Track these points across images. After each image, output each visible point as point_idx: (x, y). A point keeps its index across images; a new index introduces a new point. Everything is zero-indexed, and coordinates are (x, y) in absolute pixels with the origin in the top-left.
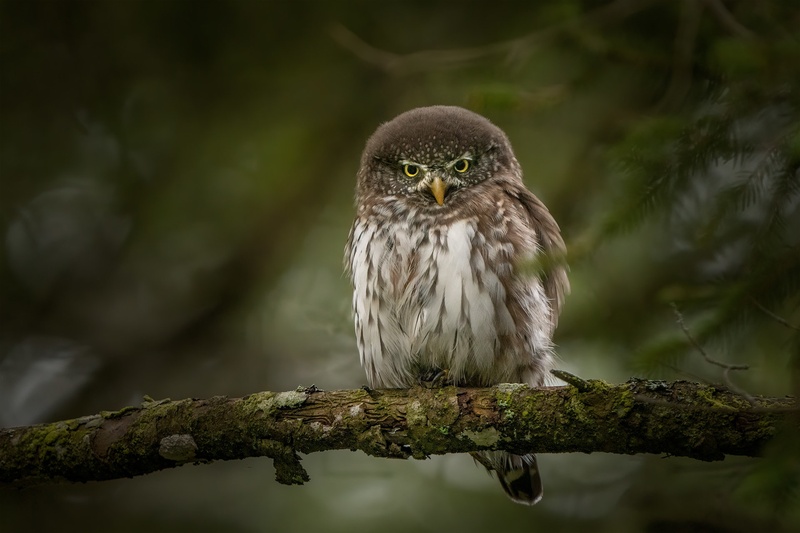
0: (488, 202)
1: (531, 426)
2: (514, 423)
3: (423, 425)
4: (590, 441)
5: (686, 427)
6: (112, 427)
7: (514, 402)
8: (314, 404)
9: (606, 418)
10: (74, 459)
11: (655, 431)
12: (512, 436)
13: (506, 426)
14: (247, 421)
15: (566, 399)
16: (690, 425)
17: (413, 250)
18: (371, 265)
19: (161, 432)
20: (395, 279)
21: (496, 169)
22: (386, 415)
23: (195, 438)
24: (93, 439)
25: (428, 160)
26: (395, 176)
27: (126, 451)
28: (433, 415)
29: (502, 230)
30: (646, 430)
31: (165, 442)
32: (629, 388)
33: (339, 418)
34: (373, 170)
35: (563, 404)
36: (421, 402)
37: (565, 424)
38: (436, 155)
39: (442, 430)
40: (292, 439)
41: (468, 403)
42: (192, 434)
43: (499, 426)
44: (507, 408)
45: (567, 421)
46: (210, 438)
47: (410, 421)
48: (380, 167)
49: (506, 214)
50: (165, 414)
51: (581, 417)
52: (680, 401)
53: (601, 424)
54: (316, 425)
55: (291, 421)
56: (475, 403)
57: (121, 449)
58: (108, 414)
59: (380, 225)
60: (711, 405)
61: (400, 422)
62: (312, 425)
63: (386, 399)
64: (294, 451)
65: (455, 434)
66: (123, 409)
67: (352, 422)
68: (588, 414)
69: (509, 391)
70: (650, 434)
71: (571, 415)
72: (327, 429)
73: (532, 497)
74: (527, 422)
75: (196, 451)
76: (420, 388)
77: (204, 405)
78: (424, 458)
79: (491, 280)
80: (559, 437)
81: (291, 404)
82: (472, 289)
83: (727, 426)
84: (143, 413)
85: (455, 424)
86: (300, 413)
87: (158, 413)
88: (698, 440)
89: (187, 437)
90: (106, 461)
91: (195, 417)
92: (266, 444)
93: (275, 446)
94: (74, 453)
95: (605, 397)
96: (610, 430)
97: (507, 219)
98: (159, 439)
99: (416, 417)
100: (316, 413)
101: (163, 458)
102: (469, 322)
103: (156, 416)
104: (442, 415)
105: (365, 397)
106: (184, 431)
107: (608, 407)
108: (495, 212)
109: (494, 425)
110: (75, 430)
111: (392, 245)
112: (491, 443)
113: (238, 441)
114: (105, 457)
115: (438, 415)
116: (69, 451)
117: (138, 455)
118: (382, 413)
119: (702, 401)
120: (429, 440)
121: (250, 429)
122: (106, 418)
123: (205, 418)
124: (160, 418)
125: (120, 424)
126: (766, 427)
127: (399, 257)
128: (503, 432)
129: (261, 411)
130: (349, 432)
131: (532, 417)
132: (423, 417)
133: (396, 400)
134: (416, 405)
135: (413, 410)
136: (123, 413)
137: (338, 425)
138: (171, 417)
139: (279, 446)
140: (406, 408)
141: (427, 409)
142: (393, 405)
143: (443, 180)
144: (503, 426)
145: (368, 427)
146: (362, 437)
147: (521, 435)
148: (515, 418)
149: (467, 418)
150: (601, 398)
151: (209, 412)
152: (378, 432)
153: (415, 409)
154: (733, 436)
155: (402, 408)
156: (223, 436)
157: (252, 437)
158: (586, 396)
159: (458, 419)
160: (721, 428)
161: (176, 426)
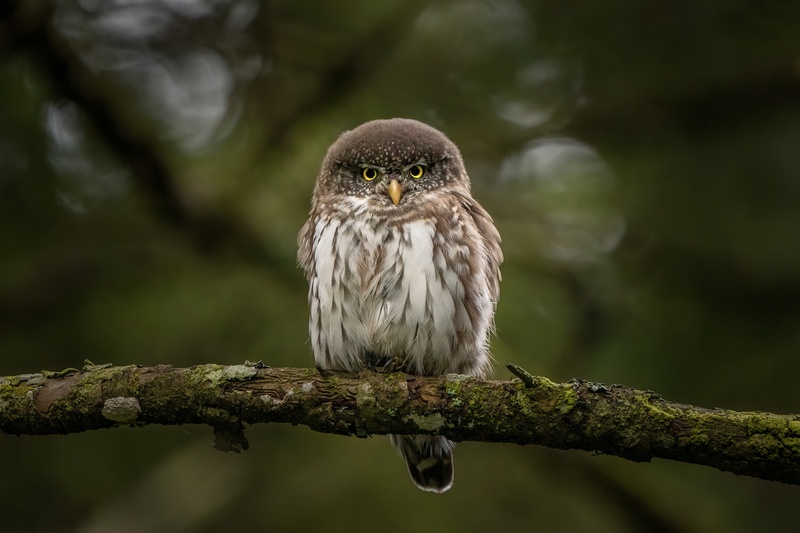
0: (445, 206)
1: (476, 415)
2: (460, 411)
3: (372, 405)
4: (530, 433)
5: (623, 428)
6: (54, 385)
7: (462, 391)
8: (263, 378)
9: (550, 413)
10: (15, 412)
11: (593, 430)
12: (456, 423)
13: (452, 413)
14: (195, 390)
15: (512, 392)
16: (626, 427)
17: (379, 247)
18: (338, 257)
19: (107, 394)
20: (362, 271)
21: (448, 178)
22: (336, 393)
23: (140, 402)
24: (36, 395)
25: (386, 163)
26: (354, 179)
27: (69, 409)
28: (383, 397)
29: (459, 233)
30: (585, 428)
31: (109, 403)
32: (572, 387)
33: (291, 392)
34: (334, 173)
35: (508, 398)
36: (371, 384)
37: (509, 416)
38: (394, 159)
39: (390, 412)
40: (241, 409)
41: (416, 389)
42: (138, 397)
43: (444, 412)
44: (455, 396)
45: (511, 413)
46: (155, 402)
47: (360, 401)
48: (340, 171)
49: (460, 218)
50: (110, 377)
51: (525, 411)
52: (619, 404)
53: (544, 418)
54: (266, 398)
55: (241, 393)
56: (422, 389)
57: (64, 406)
58: (51, 374)
59: (343, 221)
60: (648, 410)
61: (348, 402)
62: (262, 397)
63: (336, 379)
64: (240, 421)
65: (401, 416)
66: (66, 370)
67: (304, 398)
68: (532, 408)
69: (458, 381)
70: (588, 431)
71: (517, 408)
72: (277, 402)
73: (441, 485)
74: (472, 411)
75: (139, 414)
76: (370, 372)
77: (150, 372)
78: (365, 437)
79: (452, 278)
80: (501, 427)
81: (241, 377)
82: (435, 286)
83: (662, 430)
84: (87, 375)
85: (403, 407)
86: (250, 386)
87: (103, 375)
88: (633, 440)
89: (132, 400)
90: (47, 417)
91: (142, 381)
92: (211, 412)
93: (221, 414)
94: (16, 407)
95: (550, 394)
96: (551, 425)
97: (461, 223)
98: (104, 400)
99: (366, 398)
100: (265, 387)
101: (104, 417)
102: (432, 317)
103: (101, 379)
104: (392, 398)
105: (315, 376)
106: (130, 394)
107: (552, 403)
108: (451, 216)
109: (440, 411)
110: (17, 386)
111: (358, 240)
112: (433, 428)
113: (183, 407)
114: (46, 413)
115: (388, 397)
116: (12, 404)
117: (80, 413)
118: (332, 391)
119: (640, 405)
120: (375, 420)
121: (197, 397)
122: (49, 377)
123: (152, 383)
124: (105, 380)
125: (62, 383)
126: (699, 434)
127: (366, 252)
128: (448, 418)
129: (210, 381)
130: (299, 407)
131: (478, 407)
132: (373, 398)
133: (346, 381)
134: (366, 387)
135: (363, 392)
136: (66, 374)
137: (290, 399)
138: (117, 380)
139: (226, 415)
140: (357, 389)
141: (377, 392)
142: (343, 386)
143: (399, 182)
144: (449, 413)
145: (319, 403)
146: (311, 412)
147: (465, 422)
148: (462, 406)
149: (416, 403)
150: (546, 394)
151: (156, 379)
152: (329, 409)
153: (365, 390)
154: (666, 439)
155: (352, 389)
156: (169, 402)
157: (198, 404)
158: (533, 392)
159: (406, 404)
160: (656, 431)
161: (123, 389)
